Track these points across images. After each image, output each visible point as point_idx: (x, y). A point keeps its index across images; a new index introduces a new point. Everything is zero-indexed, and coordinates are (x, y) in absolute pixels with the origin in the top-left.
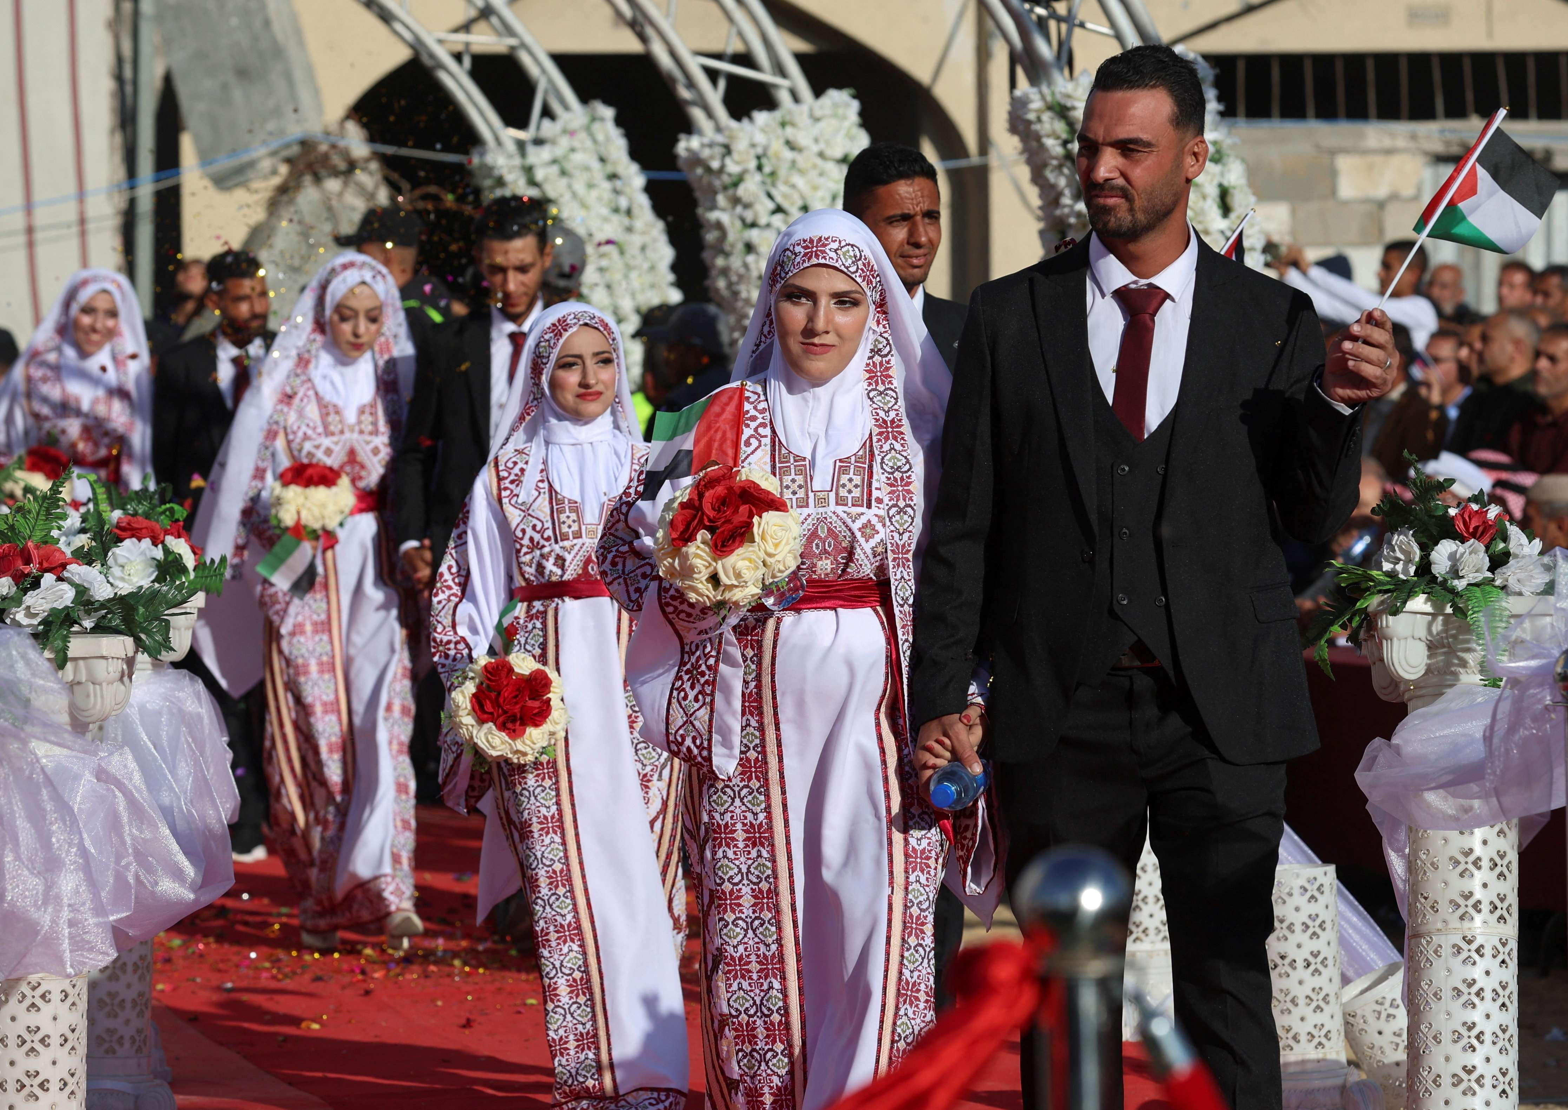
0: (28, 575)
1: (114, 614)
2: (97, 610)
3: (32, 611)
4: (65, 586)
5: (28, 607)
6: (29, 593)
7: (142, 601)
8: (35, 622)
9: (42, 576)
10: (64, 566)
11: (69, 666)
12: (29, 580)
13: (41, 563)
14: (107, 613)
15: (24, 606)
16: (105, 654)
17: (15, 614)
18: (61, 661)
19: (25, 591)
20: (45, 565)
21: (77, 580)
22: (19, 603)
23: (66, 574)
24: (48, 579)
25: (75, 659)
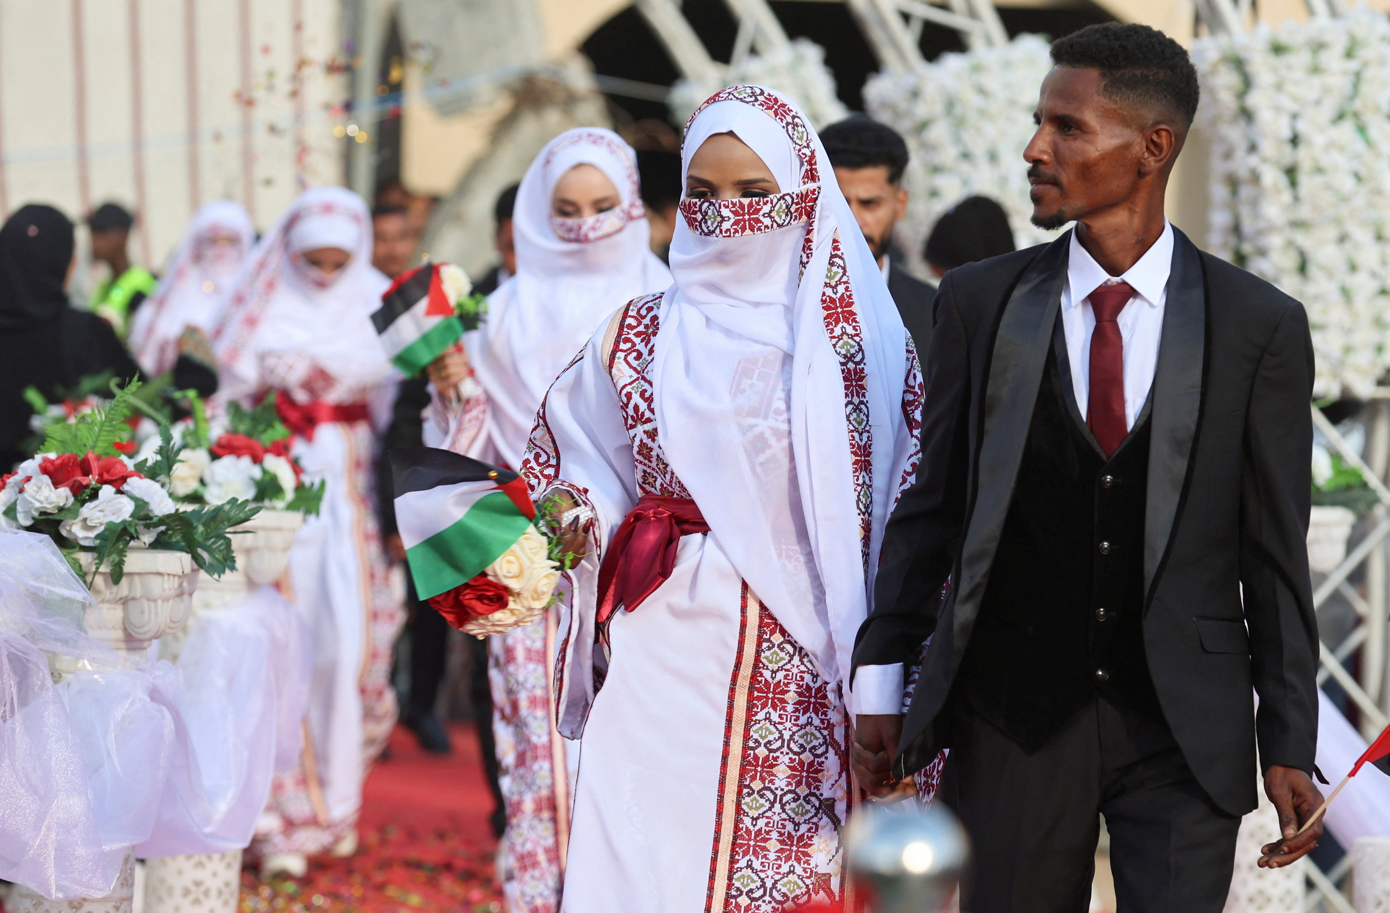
0: (87, 486)
1: (175, 531)
2: (156, 525)
3: (89, 523)
4: (124, 499)
5: (85, 520)
6: (87, 505)
7: (203, 520)
8: (92, 534)
9: (100, 488)
10: (124, 479)
11: (124, 581)
12: (88, 491)
13: (101, 475)
14: (167, 530)
15: (80, 518)
16: (161, 570)
17: (71, 526)
18: (117, 575)
19: (83, 502)
20: (106, 476)
21: (137, 494)
22: (76, 514)
23: (125, 487)
24: (107, 491)
25: (131, 574)
